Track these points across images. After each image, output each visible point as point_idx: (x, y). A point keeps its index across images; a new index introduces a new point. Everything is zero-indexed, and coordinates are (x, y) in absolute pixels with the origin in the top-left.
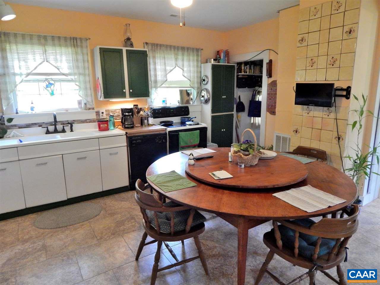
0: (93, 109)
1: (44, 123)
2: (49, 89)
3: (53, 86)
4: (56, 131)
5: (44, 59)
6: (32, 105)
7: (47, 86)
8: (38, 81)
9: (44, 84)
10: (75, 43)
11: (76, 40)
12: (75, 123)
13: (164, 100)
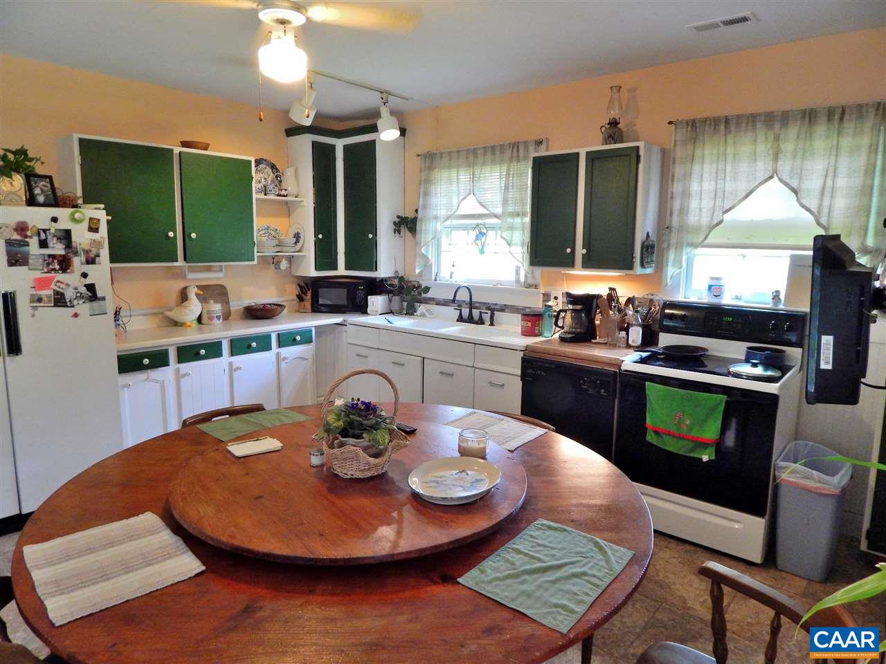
0: (536, 286)
1: (464, 301)
2: (478, 242)
3: (485, 236)
4: (470, 320)
5: (470, 189)
6: (453, 269)
7: (477, 238)
8: (465, 228)
9: (473, 234)
10: (515, 154)
11: (518, 147)
12: (507, 310)
13: (714, 283)
